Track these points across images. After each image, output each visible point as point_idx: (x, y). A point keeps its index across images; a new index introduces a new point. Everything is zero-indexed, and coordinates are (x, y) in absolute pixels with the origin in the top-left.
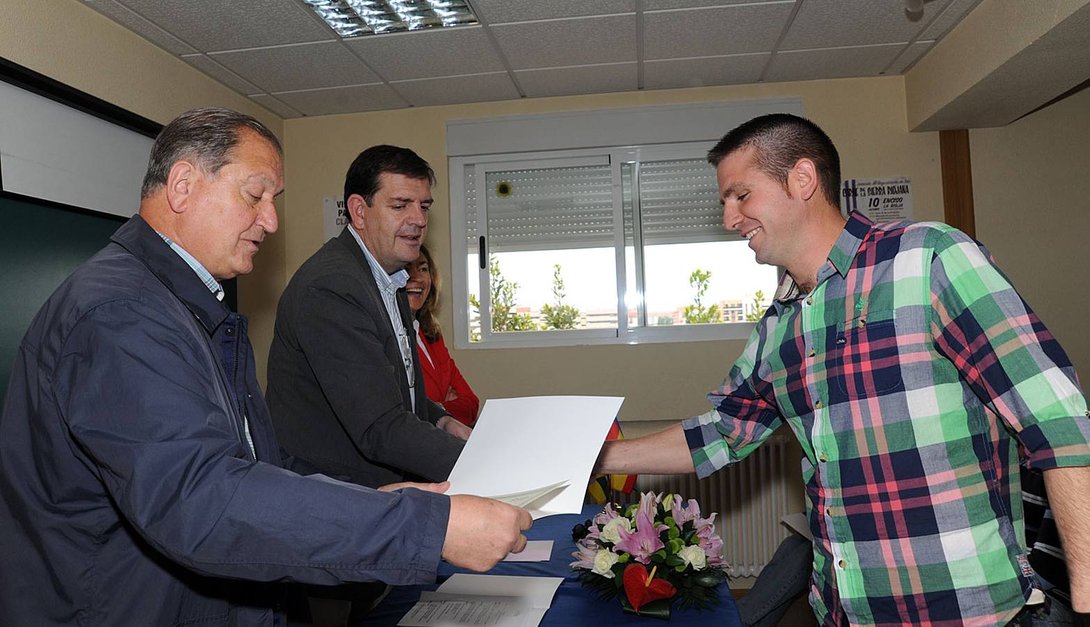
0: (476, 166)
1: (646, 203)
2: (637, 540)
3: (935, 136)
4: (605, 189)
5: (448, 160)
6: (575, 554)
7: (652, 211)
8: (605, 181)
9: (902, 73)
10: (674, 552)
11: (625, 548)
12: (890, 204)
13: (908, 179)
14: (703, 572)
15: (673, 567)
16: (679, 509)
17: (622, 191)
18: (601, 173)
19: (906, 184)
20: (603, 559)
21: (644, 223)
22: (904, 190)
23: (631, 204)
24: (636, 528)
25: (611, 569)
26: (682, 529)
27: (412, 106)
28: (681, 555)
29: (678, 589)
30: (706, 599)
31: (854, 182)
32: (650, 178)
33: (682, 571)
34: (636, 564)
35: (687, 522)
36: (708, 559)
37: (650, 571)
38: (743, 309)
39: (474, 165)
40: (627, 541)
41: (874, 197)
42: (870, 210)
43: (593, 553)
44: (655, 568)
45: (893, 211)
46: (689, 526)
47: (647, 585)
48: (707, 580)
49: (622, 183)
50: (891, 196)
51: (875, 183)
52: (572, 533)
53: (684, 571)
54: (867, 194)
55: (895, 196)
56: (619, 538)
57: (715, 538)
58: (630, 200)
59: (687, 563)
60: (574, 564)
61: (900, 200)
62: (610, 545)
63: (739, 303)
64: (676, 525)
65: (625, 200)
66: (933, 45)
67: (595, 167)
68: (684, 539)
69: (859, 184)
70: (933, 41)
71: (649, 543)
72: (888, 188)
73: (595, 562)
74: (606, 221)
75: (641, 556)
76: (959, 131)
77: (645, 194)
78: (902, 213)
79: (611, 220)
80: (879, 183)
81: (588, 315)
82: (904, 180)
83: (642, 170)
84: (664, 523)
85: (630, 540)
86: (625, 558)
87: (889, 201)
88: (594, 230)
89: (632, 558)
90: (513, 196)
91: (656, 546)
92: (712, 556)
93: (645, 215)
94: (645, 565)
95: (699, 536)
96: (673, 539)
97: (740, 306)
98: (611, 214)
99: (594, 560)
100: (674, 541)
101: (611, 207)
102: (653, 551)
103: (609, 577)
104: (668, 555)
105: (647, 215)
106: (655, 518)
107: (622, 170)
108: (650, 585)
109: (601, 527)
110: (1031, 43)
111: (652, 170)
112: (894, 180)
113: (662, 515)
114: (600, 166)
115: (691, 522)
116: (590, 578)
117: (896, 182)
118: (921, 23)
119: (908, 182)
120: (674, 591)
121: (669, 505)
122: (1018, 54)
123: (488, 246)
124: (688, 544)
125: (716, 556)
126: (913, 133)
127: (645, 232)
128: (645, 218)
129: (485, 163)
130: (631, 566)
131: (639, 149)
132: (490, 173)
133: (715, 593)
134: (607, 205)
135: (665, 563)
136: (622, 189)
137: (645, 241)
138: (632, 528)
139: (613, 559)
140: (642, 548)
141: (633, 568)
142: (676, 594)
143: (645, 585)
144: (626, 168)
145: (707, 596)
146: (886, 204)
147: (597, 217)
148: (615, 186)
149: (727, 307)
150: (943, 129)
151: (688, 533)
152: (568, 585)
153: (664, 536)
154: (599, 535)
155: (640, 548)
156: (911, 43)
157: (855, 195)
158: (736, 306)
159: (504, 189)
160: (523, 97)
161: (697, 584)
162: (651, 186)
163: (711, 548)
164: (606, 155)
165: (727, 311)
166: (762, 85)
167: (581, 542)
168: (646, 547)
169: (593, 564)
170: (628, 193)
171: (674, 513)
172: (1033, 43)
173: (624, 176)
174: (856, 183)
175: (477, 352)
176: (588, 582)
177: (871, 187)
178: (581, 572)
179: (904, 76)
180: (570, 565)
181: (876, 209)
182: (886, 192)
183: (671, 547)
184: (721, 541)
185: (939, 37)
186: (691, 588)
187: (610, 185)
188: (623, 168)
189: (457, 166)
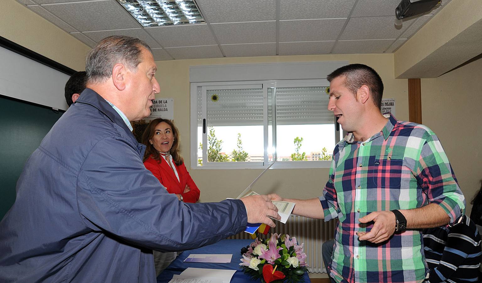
0: (202, 87)
1: (278, 106)
2: (269, 254)
3: (406, 81)
4: (260, 99)
5: (190, 84)
6: (241, 260)
7: (280, 110)
8: (260, 96)
9: (393, 52)
10: (285, 260)
11: (263, 257)
13: (393, 100)
14: (297, 269)
15: (285, 266)
16: (288, 241)
18: (258, 92)
19: (393, 102)
20: (253, 262)
21: (277, 115)
22: (392, 104)
23: (272, 106)
24: (269, 249)
25: (257, 266)
26: (289, 250)
27: (174, 59)
28: (288, 261)
29: (286, 275)
30: (298, 280)
32: (280, 95)
33: (288, 268)
34: (268, 264)
35: (291, 247)
36: (300, 263)
37: (274, 268)
38: (321, 156)
39: (201, 87)
40: (265, 254)
43: (250, 259)
44: (276, 266)
46: (292, 248)
47: (273, 273)
48: (299, 272)
49: (268, 97)
50: (386, 107)
52: (241, 251)
53: (289, 268)
55: (388, 107)
56: (261, 253)
57: (303, 254)
58: (271, 104)
59: (290, 264)
60: (241, 264)
61: (390, 108)
62: (257, 256)
63: (319, 153)
64: (286, 248)
65: (269, 105)
66: (406, 41)
67: (256, 89)
68: (289, 254)
70: (407, 39)
71: (274, 256)
72: (385, 103)
73: (250, 263)
74: (260, 114)
75: (270, 261)
76: (417, 79)
77: (278, 102)
79: (262, 114)
81: (251, 157)
82: (392, 100)
83: (277, 91)
84: (281, 247)
85: (266, 253)
86: (263, 261)
87: (385, 109)
88: (255, 117)
89: (266, 262)
90: (218, 101)
91: (277, 257)
92: (302, 262)
93: (277, 112)
94: (272, 265)
95: (296, 253)
96: (285, 254)
97: (319, 154)
98: (262, 111)
100: (285, 255)
101: (263, 107)
102: (276, 259)
103: (256, 270)
104: (282, 261)
105: (278, 112)
106: (277, 245)
107: (268, 91)
109: (253, 248)
110: (447, 42)
111: (281, 92)
112: (388, 100)
113: (280, 243)
114: (258, 89)
115: (293, 246)
116: (248, 270)
117: (389, 101)
118: (401, 31)
119: (394, 101)
120: (284, 276)
121: (284, 239)
122: (442, 46)
123: (207, 123)
124: (291, 256)
125: (303, 262)
126: (397, 79)
127: (277, 119)
128: (277, 113)
129: (206, 86)
130: (266, 265)
131: (276, 82)
132: (209, 90)
133: (302, 278)
134: (260, 107)
135: (281, 265)
136: (268, 99)
137: (277, 123)
138: (267, 249)
139: (259, 262)
140: (271, 257)
141: (267, 266)
142: (285, 278)
143: (271, 273)
144: (270, 90)
145: (299, 279)
146: (384, 110)
147: (256, 112)
148: (264, 98)
149: (313, 155)
150: (410, 78)
151: (291, 251)
152: (238, 273)
153: (281, 252)
154: (252, 252)
155: (270, 257)
156: (397, 39)
158: (317, 154)
159: (215, 98)
160: (224, 56)
161: (294, 274)
162: (281, 99)
163: (301, 258)
164: (261, 84)
165: (313, 157)
166: (331, 55)
167: (244, 255)
168: (273, 257)
169: (250, 264)
170: (271, 102)
171: (286, 243)
172: (448, 42)
173: (268, 94)
175: (200, 170)
176: (247, 272)
178: (244, 268)
179: (393, 54)
180: (240, 264)
182: (384, 105)
183: (284, 257)
184: (306, 255)
185: (409, 37)
186: (292, 275)
187: (262, 97)
188: (268, 90)
189: (194, 87)
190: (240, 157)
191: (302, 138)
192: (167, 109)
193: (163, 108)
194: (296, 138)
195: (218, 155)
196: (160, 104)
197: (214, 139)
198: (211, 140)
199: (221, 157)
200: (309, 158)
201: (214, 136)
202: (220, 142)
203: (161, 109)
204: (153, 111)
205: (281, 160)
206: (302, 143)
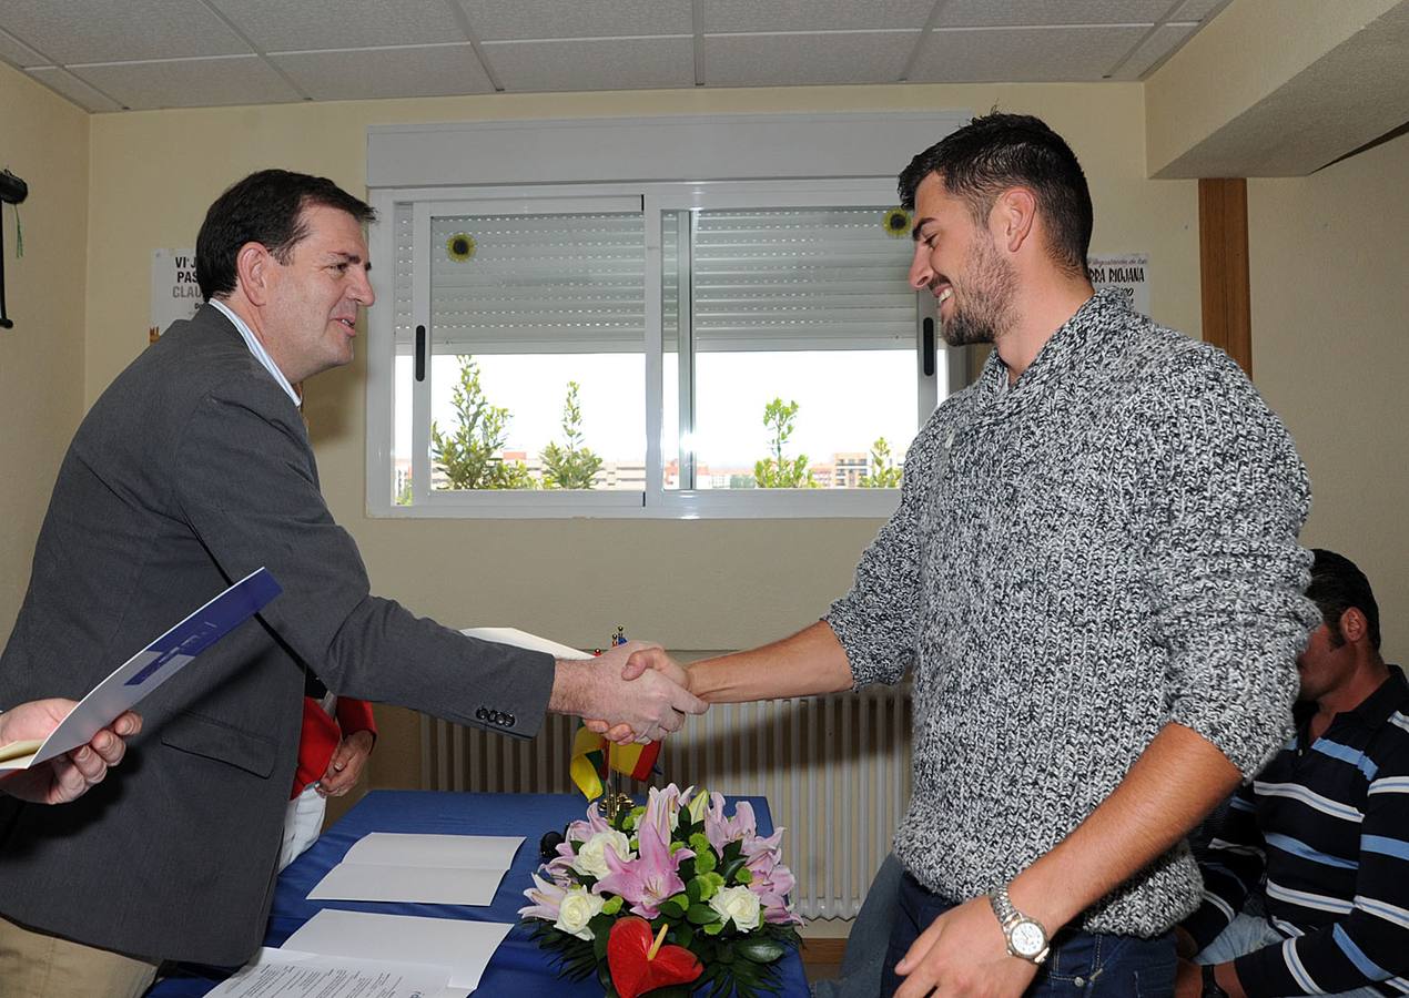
0: (415, 205)
1: (703, 280)
2: (638, 874)
3: (1191, 187)
4: (633, 254)
5: (368, 192)
6: (528, 892)
7: (711, 294)
8: (632, 241)
9: (1143, 77)
10: (703, 900)
11: (615, 888)
13: (1143, 259)
14: (755, 938)
15: (702, 927)
16: (718, 821)
17: (662, 257)
18: (628, 227)
19: (1140, 266)
21: (697, 315)
22: (1136, 276)
23: (676, 281)
24: (637, 852)
25: (588, 924)
26: (721, 855)
28: (715, 905)
29: (704, 965)
30: (756, 983)
32: (710, 239)
33: (716, 934)
34: (633, 920)
35: (731, 844)
36: (766, 911)
37: (655, 936)
39: (411, 204)
40: (620, 875)
43: (561, 894)
44: (665, 928)
46: (733, 850)
47: (650, 957)
48: (762, 951)
49: (662, 244)
52: (539, 847)
53: (721, 934)
56: (606, 869)
57: (779, 873)
58: (675, 274)
59: (725, 920)
60: (526, 910)
61: (1129, 291)
62: (589, 881)
63: (862, 458)
64: (711, 850)
65: (665, 274)
66: (1198, 28)
67: (617, 215)
68: (722, 875)
70: (1196, 24)
71: (660, 882)
72: (1111, 271)
73: (562, 910)
74: (633, 308)
75: (643, 905)
76: (1232, 181)
77: (702, 267)
79: (643, 308)
81: (618, 469)
82: (1137, 259)
84: (687, 846)
85: (626, 871)
86: (615, 905)
88: (612, 322)
89: (627, 907)
90: (476, 260)
91: (671, 889)
92: (774, 905)
93: (699, 302)
94: (649, 921)
96: (703, 875)
97: (863, 461)
98: (642, 297)
99: (560, 906)
100: (706, 879)
101: (643, 284)
102: (665, 896)
103: (586, 938)
104: (690, 905)
105: (702, 301)
106: (672, 837)
107: (662, 221)
108: (656, 957)
109: (577, 848)
111: (713, 225)
112: (1117, 259)
113: (686, 831)
115: (739, 843)
116: (553, 937)
117: (1124, 263)
119: (1144, 262)
120: (699, 970)
121: (701, 811)
123: (431, 343)
124: (730, 884)
125: (780, 905)
126: (1156, 181)
127: (697, 329)
128: (700, 306)
129: (430, 201)
130: (624, 922)
132: (438, 218)
133: (774, 974)
134: (635, 281)
135: (684, 920)
136: (663, 252)
137: (697, 344)
138: (630, 853)
140: (647, 889)
141: (626, 928)
142: (702, 976)
143: (645, 959)
144: (674, 217)
145: (760, 980)
147: (619, 301)
148: (650, 249)
149: (841, 462)
150: (1205, 176)
151: (732, 864)
153: (686, 871)
154: (572, 861)
155: (643, 890)
156: (1158, 24)
158: (855, 462)
159: (461, 247)
160: (498, 90)
161: (742, 960)
162: (710, 252)
163: (772, 890)
164: (636, 196)
166: (906, 87)
168: (653, 887)
170: (675, 263)
171: (708, 826)
173: (665, 232)
178: (539, 926)
179: (1142, 84)
182: (1107, 279)
183: (698, 890)
184: (792, 879)
185: (1206, 15)
186: (731, 966)
187: (641, 247)
188: (665, 219)
189: (383, 204)
190: (573, 472)
191: (797, 401)
194: (773, 403)
195: (491, 463)
198: (464, 405)
199: (500, 468)
201: (478, 391)
202: (499, 415)
206: (794, 421)
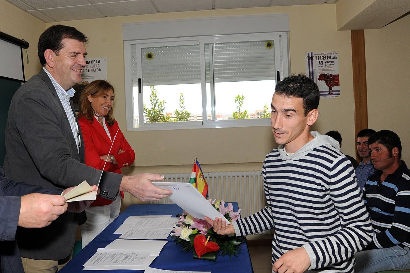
0: (137, 45)
1: (216, 63)
3: (349, 32)
4: (197, 56)
5: (123, 42)
7: (219, 66)
8: (197, 52)
9: (335, 2)
11: (195, 227)
12: (328, 64)
13: (336, 53)
16: (223, 207)
17: (205, 57)
18: (195, 49)
20: (185, 232)
21: (215, 72)
22: (334, 57)
23: (209, 63)
25: (188, 237)
27: (106, 17)
29: (220, 246)
30: (234, 251)
31: (312, 53)
32: (218, 51)
34: (200, 235)
35: (226, 214)
37: (207, 238)
39: (135, 44)
40: (197, 223)
41: (321, 61)
42: (319, 66)
43: (181, 229)
44: (209, 237)
45: (329, 67)
47: (205, 245)
48: (235, 242)
49: (205, 53)
50: (328, 60)
51: (321, 54)
54: (318, 59)
55: (331, 60)
56: (193, 222)
58: (209, 61)
60: (172, 235)
61: (333, 62)
62: (188, 225)
65: (206, 61)
67: (192, 45)
69: (314, 55)
72: (328, 56)
74: (197, 71)
75: (203, 231)
76: (360, 30)
77: (216, 59)
78: (333, 68)
79: (200, 71)
80: (324, 54)
82: (335, 53)
86: (196, 231)
87: (327, 62)
88: (192, 75)
89: (199, 231)
90: (154, 59)
93: (215, 68)
94: (205, 235)
98: (200, 68)
99: (181, 232)
101: (200, 64)
102: (209, 228)
103: (188, 241)
105: (217, 68)
108: (207, 245)
109: (185, 216)
111: (219, 47)
114: (195, 45)
115: (228, 214)
116: (180, 240)
117: (331, 54)
119: (336, 54)
121: (218, 205)
123: (142, 83)
126: (339, 31)
127: (215, 76)
128: (215, 70)
129: (141, 44)
132: (143, 48)
134: (198, 64)
135: (214, 234)
136: (205, 55)
137: (215, 80)
139: (190, 232)
140: (204, 226)
141: (199, 237)
142: (219, 249)
145: (235, 250)
147: (193, 69)
148: (202, 55)
150: (353, 30)
151: (227, 218)
154: (184, 220)
157: (312, 59)
158: (262, 112)
159: (150, 56)
160: (158, 12)
161: (230, 244)
164: (197, 40)
165: (258, 115)
166: (270, 7)
169: (181, 235)
170: (209, 59)
173: (205, 50)
174: (313, 54)
175: (137, 132)
176: (179, 243)
177: (320, 56)
178: (176, 238)
179: (335, 4)
181: (322, 66)
182: (327, 59)
186: (227, 246)
187: (199, 54)
188: (205, 46)
189: (128, 45)
190: (183, 117)
191: (243, 96)
192: (100, 69)
193: (96, 68)
194: (237, 96)
195: (160, 116)
196: (93, 64)
197: (156, 99)
198: (153, 100)
199: (163, 117)
200: (254, 117)
201: (156, 97)
202: (163, 103)
203: (94, 69)
204: (86, 72)
205: (227, 119)
206: (243, 101)
